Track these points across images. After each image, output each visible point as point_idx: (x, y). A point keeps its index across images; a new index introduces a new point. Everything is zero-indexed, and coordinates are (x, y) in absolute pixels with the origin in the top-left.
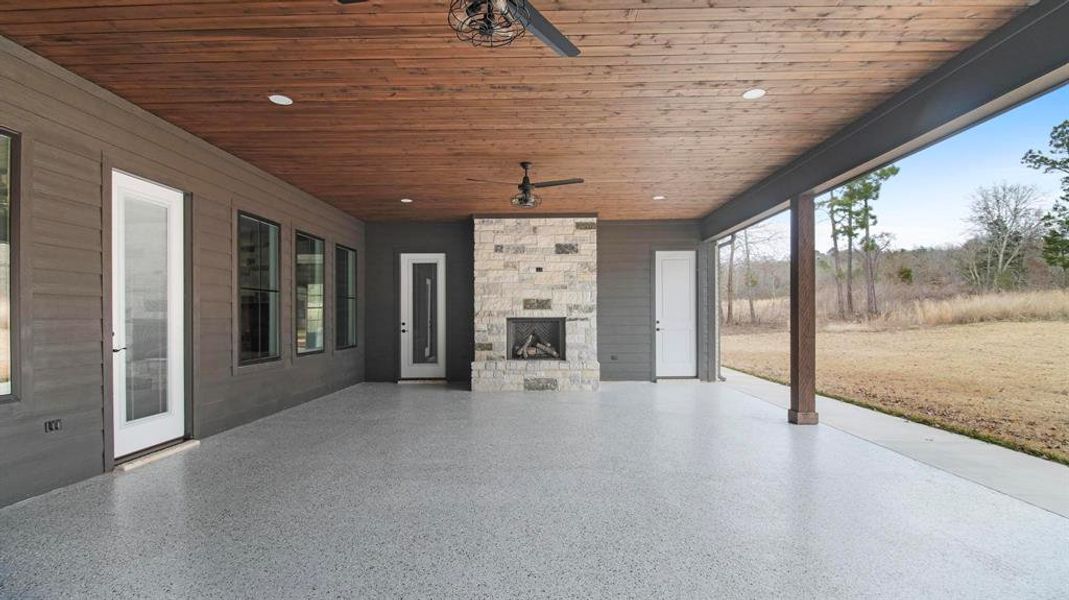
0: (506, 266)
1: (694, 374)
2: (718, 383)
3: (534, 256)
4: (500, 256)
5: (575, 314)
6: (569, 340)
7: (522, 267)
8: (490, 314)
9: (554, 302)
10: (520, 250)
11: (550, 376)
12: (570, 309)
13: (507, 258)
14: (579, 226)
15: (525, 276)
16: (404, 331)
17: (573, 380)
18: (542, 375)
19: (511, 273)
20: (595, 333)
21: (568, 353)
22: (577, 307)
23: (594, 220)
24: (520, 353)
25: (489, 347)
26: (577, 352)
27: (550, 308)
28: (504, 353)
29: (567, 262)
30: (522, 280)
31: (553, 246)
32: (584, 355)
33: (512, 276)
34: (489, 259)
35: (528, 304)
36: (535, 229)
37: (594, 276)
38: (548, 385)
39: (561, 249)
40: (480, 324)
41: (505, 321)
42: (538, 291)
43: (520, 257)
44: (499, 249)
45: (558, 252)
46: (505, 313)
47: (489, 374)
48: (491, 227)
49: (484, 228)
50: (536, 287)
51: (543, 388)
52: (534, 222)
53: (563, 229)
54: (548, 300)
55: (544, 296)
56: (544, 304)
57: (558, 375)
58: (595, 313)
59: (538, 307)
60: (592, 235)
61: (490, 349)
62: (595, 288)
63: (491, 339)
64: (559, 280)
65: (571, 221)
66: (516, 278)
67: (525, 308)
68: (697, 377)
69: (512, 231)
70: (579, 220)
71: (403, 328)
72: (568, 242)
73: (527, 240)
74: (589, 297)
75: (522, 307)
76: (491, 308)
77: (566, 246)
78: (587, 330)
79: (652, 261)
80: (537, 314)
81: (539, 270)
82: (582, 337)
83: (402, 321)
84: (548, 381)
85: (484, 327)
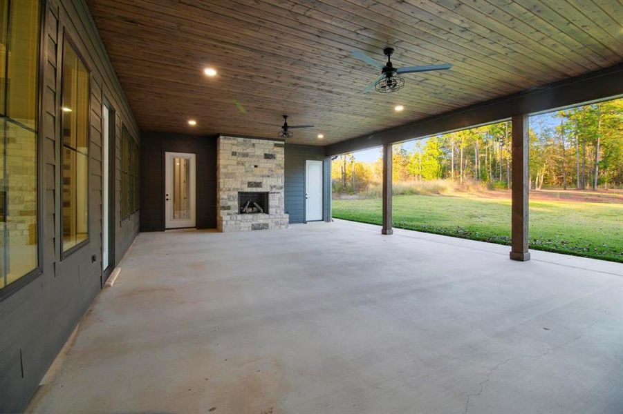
0: (238, 164)
1: (321, 219)
2: (331, 222)
3: (253, 159)
4: (234, 157)
5: (274, 190)
6: (270, 203)
7: (247, 165)
8: (229, 190)
9: (263, 183)
10: (246, 155)
11: (265, 222)
12: (272, 188)
13: (239, 159)
14: (276, 145)
15: (249, 169)
16: (167, 200)
17: (277, 223)
18: (261, 221)
19: (241, 167)
20: (283, 200)
21: (271, 210)
22: (275, 186)
23: (283, 143)
24: (244, 210)
25: (229, 208)
26: (274, 210)
27: (261, 187)
28: (237, 211)
29: (270, 164)
30: (247, 171)
31: (263, 154)
32: (278, 211)
33: (241, 169)
34: (229, 159)
35: (250, 185)
36: (254, 145)
37: (283, 171)
38: (264, 227)
39: (268, 156)
40: (222, 196)
41: (237, 193)
42: (255, 178)
43: (246, 159)
44: (234, 154)
45: (265, 158)
46: (237, 189)
47: (233, 222)
48: (230, 142)
49: (226, 141)
50: (254, 175)
51: (261, 229)
52: (254, 141)
53: (268, 146)
54: (260, 183)
55: (258, 180)
56: (258, 185)
57: (269, 222)
58: (283, 189)
59: (255, 187)
60: (282, 150)
61: (229, 209)
62: (283, 177)
63: (230, 204)
64: (266, 172)
65: (272, 142)
66: (244, 171)
67: (248, 186)
68: (323, 220)
69: (241, 144)
70: (275, 142)
71: (166, 197)
72: (270, 153)
73: (249, 150)
74: (280, 182)
75: (247, 186)
76: (230, 186)
77: (269, 155)
78: (279, 198)
79: (304, 165)
80: (254, 190)
81: (256, 166)
82: (277, 202)
83: (166, 193)
84: (264, 224)
85: (226, 197)
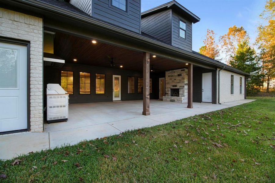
3: (174, 77)
4: (169, 77)
5: (181, 88)
6: (180, 93)
8: (168, 88)
9: (178, 85)
10: (172, 76)
11: (174, 99)
12: (180, 87)
16: (159, 91)
17: (178, 100)
19: (171, 80)
22: (181, 86)
23: (185, 69)
26: (181, 95)
30: (172, 82)
35: (173, 86)
36: (174, 72)
37: (184, 80)
38: (173, 101)
41: (170, 89)
43: (172, 77)
44: (169, 76)
45: (178, 76)
48: (168, 73)
50: (175, 83)
53: (179, 71)
56: (176, 86)
57: (175, 99)
60: (184, 72)
61: (168, 94)
62: (184, 82)
63: (168, 92)
64: (178, 81)
68: (212, 103)
69: (171, 73)
70: (182, 69)
72: (180, 74)
73: (173, 74)
74: (183, 84)
78: (183, 91)
80: (174, 88)
81: (175, 79)
83: (159, 89)
85: (167, 90)
